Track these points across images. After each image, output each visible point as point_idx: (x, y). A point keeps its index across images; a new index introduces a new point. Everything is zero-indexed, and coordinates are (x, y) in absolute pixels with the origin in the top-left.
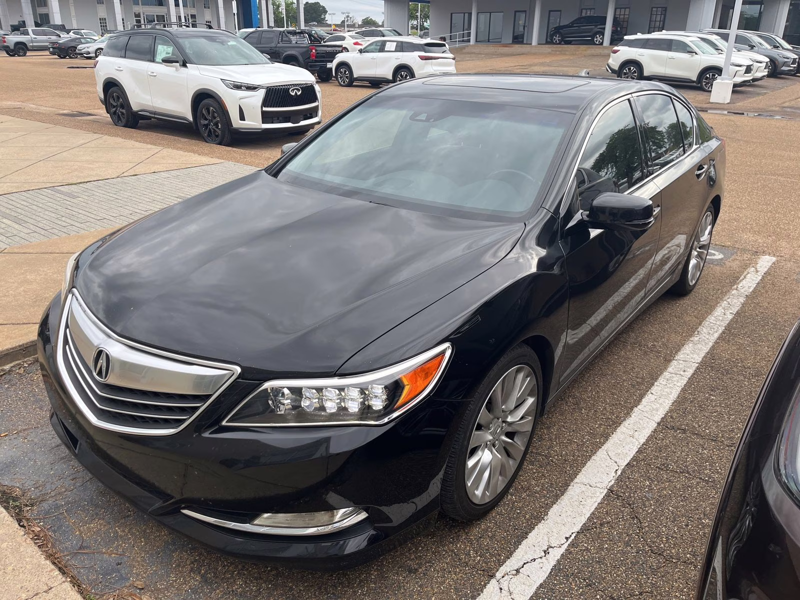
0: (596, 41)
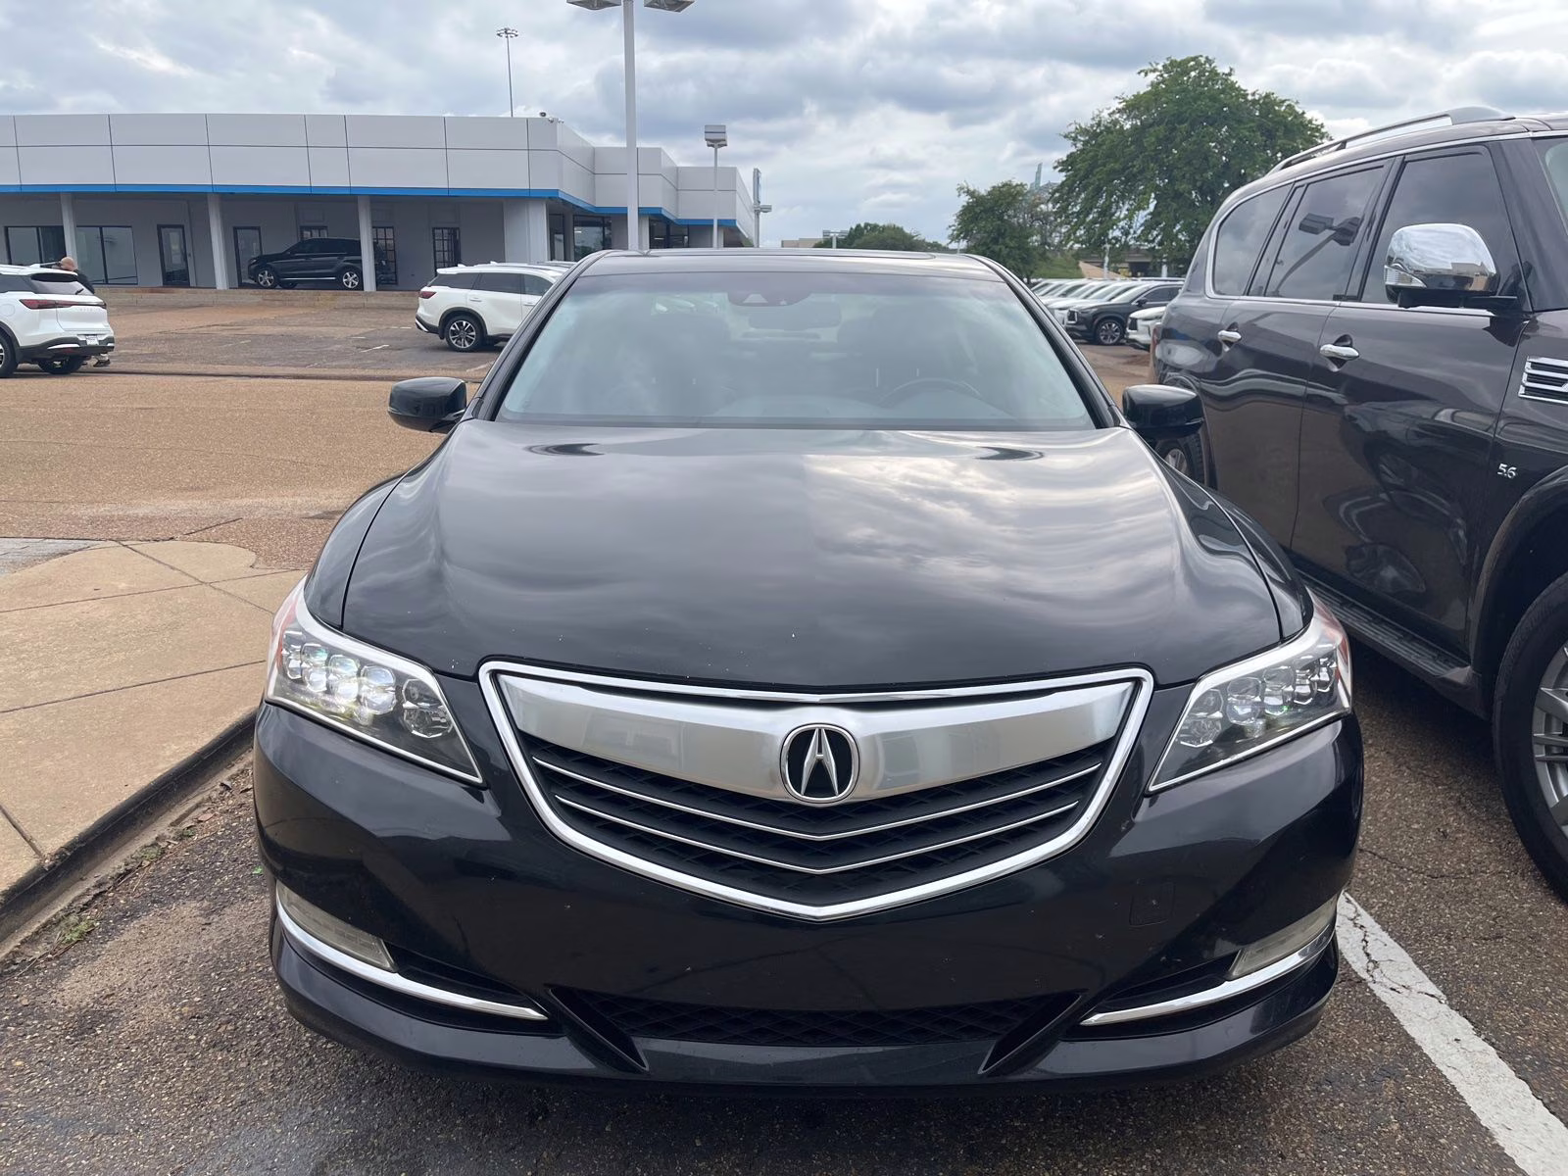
0: (347, 283)
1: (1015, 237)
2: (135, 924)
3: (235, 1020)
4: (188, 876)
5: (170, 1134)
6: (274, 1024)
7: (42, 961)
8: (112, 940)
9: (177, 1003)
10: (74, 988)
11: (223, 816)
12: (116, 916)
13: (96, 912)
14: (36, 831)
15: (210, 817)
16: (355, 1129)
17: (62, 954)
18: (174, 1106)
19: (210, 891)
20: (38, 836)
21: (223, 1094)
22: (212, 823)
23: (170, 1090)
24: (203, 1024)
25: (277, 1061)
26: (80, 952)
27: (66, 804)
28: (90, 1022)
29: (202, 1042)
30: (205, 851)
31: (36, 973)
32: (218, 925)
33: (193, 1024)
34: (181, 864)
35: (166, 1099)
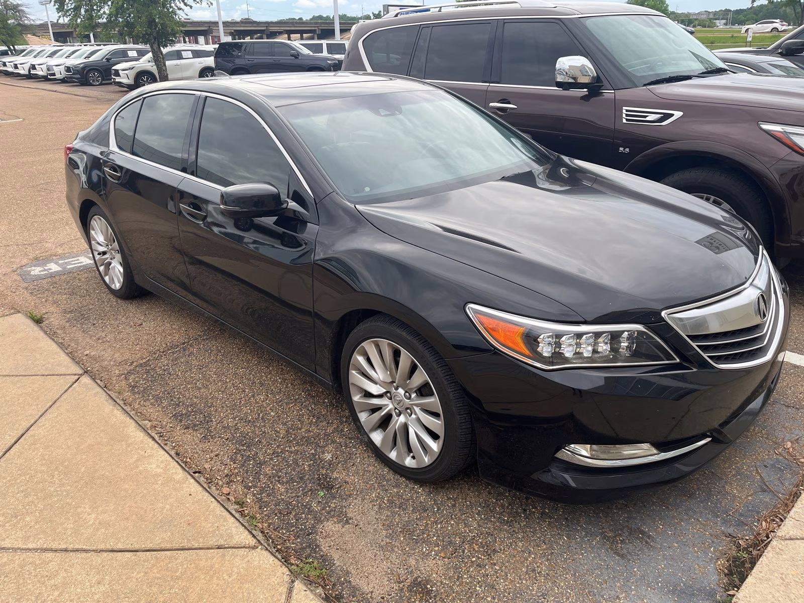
2: (324, 548)
3: (471, 543)
4: (295, 516)
5: (556, 588)
6: (487, 533)
7: (330, 592)
8: (334, 561)
9: (431, 556)
10: (374, 587)
11: (232, 485)
12: (309, 552)
13: (294, 558)
14: (212, 542)
15: (228, 489)
16: (597, 537)
17: (331, 582)
18: (532, 581)
19: (322, 514)
20: (222, 542)
21: (536, 564)
22: (235, 491)
23: (517, 579)
24: (464, 553)
25: (521, 541)
26: (335, 575)
27: (184, 522)
28: (420, 589)
29: (483, 557)
30: (270, 503)
31: (342, 597)
32: (362, 522)
33: (460, 556)
34: (276, 514)
35: (524, 582)
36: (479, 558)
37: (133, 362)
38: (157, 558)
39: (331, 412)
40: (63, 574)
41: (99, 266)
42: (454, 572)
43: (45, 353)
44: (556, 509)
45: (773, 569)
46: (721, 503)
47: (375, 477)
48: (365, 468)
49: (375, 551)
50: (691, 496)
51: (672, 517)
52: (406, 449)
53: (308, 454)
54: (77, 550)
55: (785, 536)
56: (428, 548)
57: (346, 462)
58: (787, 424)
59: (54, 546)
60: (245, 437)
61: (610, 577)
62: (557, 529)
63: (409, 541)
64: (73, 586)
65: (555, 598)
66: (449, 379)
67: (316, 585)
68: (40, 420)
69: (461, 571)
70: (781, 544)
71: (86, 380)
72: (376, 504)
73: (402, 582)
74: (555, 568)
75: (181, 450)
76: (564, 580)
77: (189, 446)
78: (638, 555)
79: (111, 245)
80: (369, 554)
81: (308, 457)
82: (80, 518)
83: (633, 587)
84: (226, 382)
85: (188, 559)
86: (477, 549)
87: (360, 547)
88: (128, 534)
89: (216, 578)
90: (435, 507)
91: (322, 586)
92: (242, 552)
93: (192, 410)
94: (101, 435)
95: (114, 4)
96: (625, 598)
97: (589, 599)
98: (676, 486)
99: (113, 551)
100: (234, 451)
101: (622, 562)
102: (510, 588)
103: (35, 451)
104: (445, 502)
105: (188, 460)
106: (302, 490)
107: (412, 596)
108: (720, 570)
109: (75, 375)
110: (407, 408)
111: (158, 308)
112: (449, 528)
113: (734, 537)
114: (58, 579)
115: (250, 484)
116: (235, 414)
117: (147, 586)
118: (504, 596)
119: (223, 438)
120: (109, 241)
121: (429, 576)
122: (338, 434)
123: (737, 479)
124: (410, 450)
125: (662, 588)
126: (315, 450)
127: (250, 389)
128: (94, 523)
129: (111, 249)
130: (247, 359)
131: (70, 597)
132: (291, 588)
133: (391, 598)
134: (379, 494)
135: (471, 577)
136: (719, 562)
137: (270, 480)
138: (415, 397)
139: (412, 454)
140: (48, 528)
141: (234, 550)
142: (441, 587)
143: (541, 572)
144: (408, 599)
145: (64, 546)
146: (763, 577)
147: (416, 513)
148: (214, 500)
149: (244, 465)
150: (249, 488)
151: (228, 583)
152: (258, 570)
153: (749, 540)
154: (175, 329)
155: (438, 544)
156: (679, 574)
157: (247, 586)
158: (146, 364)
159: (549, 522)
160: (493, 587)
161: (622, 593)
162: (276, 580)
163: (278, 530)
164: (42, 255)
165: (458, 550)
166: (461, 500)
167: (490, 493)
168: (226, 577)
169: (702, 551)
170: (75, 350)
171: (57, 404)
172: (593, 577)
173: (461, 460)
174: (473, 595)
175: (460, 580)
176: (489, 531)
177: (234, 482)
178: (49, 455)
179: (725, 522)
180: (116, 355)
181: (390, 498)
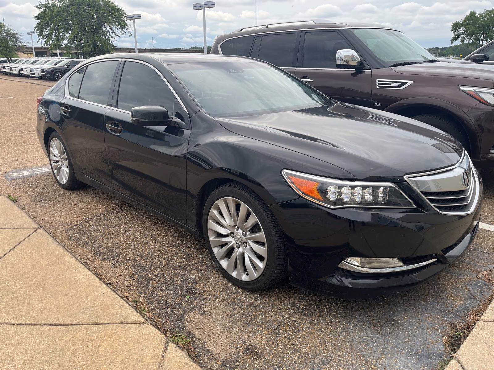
1: (4, 43)
2: (189, 328)
3: (284, 326)
4: (170, 309)
5: (339, 352)
6: (294, 320)
7: (192, 353)
8: (195, 335)
9: (258, 333)
10: (221, 351)
11: (131, 292)
12: (179, 330)
13: (169, 333)
14: (117, 320)
15: (128, 294)
16: (365, 323)
17: (193, 347)
18: (324, 348)
19: (188, 309)
20: (122, 320)
21: (326, 338)
22: (133, 295)
23: (314, 346)
24: (279, 332)
25: (316, 325)
26: (195, 343)
27: (99, 309)
28: (251, 352)
29: (291, 334)
30: (154, 302)
31: (200, 356)
32: (213, 314)
33: (277, 333)
34: (158, 308)
35: (318, 348)
36: (289, 334)
37: (71, 224)
38: (79, 329)
39: (195, 252)
40: (17, 337)
41: (54, 170)
42: (273, 342)
43: (17, 217)
44: (338, 307)
45: (480, 338)
46: (444, 305)
47: (222, 288)
48: (216, 283)
49: (222, 330)
50: (425, 300)
51: (413, 312)
52: (243, 270)
53: (180, 275)
54: (28, 324)
55: (486, 319)
56: (256, 329)
57: (204, 279)
58: (483, 262)
59: (13, 321)
60: (140, 265)
61: (374, 346)
62: (339, 318)
63: (244, 324)
64: (23, 344)
65: (339, 358)
66: (271, 219)
67: (183, 349)
68: (10, 252)
69: (278, 342)
70: (484, 324)
71: (41, 231)
72: (223, 303)
73: (239, 348)
74: (338, 341)
75: (99, 272)
76: (344, 347)
77: (104, 269)
78: (392, 334)
79: (62, 156)
80: (218, 332)
81: (180, 276)
82: (31, 306)
83: (389, 352)
84: (130, 235)
85: (100, 329)
86: (287, 329)
87: (212, 328)
88: (62, 315)
89: (117, 340)
90: (261, 305)
91: (187, 350)
92: (135, 326)
93: (107, 250)
94: (48, 261)
95: (72, 33)
96: (384, 358)
97: (361, 358)
98: (415, 295)
99: (51, 325)
100: (133, 273)
101: (381, 337)
102: (309, 352)
103: (5, 269)
104: (267, 302)
105: (103, 277)
106: (176, 295)
107: (245, 356)
108: (445, 342)
109: (34, 228)
110: (244, 242)
111: (89, 195)
112: (270, 317)
113: (453, 324)
114: (14, 340)
115: (142, 291)
116: (134, 253)
117: (72, 345)
118: (305, 356)
119: (126, 265)
120: (61, 153)
121: (257, 345)
122: (200, 264)
123: (453, 292)
124: (245, 270)
125: (408, 353)
126: (185, 273)
127: (145, 239)
128: (40, 309)
129: (62, 158)
130: (144, 223)
131: (21, 350)
132: (166, 346)
133: (231, 357)
134: (225, 298)
135: (284, 345)
136: (444, 338)
137: (155, 289)
138: (249, 234)
139: (246, 273)
140: (10, 311)
141: (130, 324)
142: (264, 351)
143: (329, 343)
144: (243, 358)
145: (19, 322)
146: (473, 342)
147: (249, 308)
148: (118, 296)
149: (139, 281)
150: (142, 293)
151: (125, 343)
152: (145, 336)
153: (463, 326)
154: (99, 206)
155: (263, 326)
156: (419, 345)
157: (137, 345)
158: (80, 225)
159: (334, 314)
160: (298, 351)
161: (382, 356)
162: (157, 342)
163: (159, 317)
164: (19, 166)
165: (275, 330)
166: (277, 302)
167: (296, 298)
168: (124, 340)
169: (433, 331)
170: (35, 217)
171: (22, 244)
172: (363, 346)
173: (278, 273)
174: (285, 355)
175: (276, 347)
176: (296, 319)
177: (132, 290)
178: (14, 271)
179: (447, 315)
180: (61, 220)
181: (232, 300)
